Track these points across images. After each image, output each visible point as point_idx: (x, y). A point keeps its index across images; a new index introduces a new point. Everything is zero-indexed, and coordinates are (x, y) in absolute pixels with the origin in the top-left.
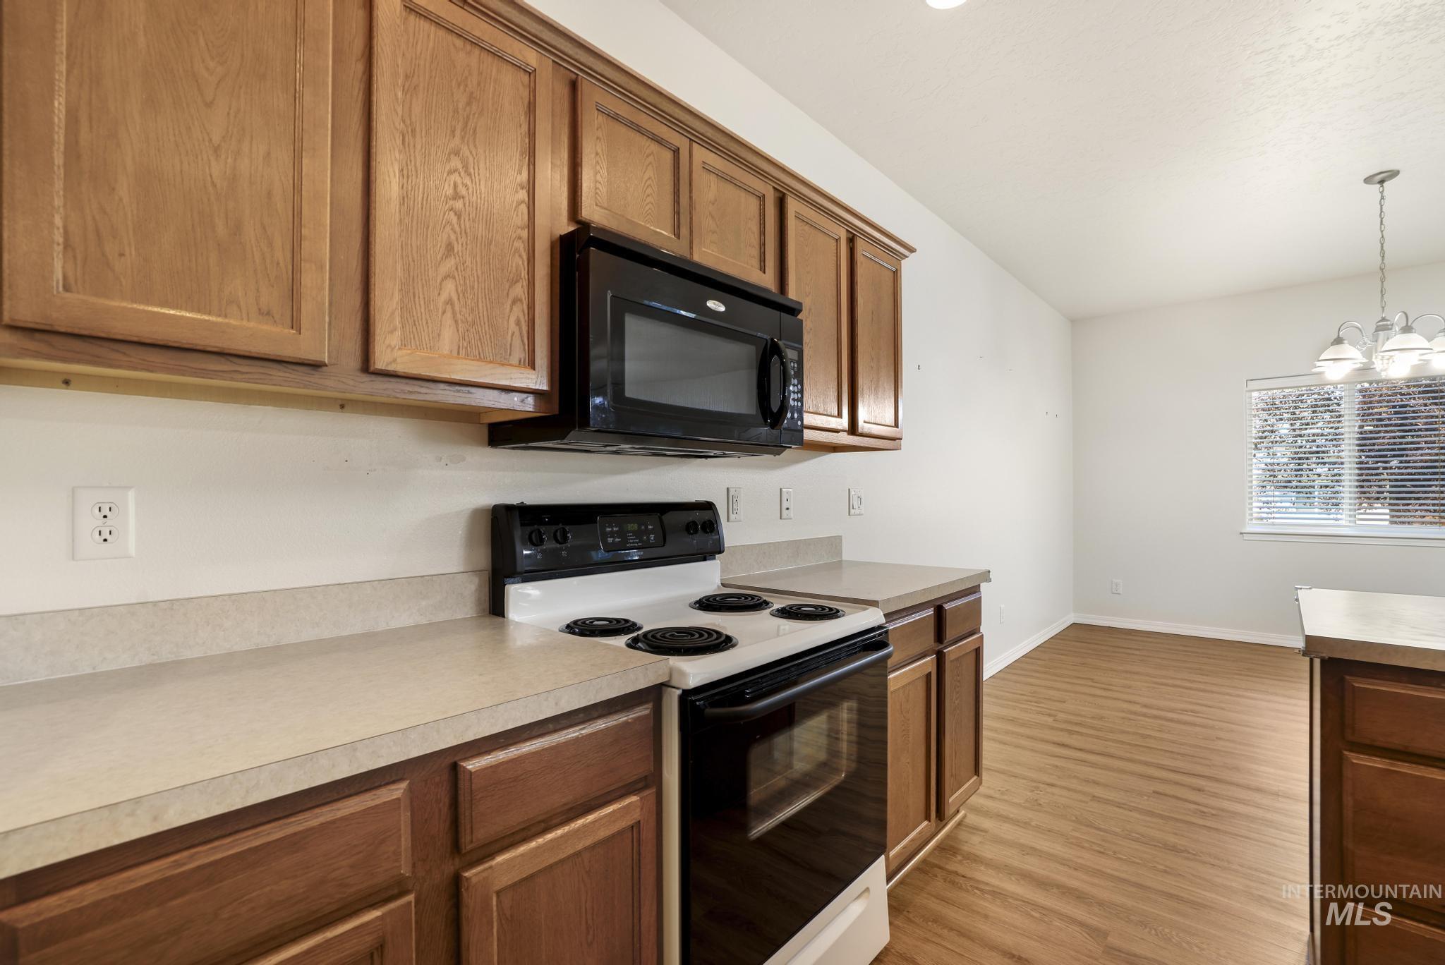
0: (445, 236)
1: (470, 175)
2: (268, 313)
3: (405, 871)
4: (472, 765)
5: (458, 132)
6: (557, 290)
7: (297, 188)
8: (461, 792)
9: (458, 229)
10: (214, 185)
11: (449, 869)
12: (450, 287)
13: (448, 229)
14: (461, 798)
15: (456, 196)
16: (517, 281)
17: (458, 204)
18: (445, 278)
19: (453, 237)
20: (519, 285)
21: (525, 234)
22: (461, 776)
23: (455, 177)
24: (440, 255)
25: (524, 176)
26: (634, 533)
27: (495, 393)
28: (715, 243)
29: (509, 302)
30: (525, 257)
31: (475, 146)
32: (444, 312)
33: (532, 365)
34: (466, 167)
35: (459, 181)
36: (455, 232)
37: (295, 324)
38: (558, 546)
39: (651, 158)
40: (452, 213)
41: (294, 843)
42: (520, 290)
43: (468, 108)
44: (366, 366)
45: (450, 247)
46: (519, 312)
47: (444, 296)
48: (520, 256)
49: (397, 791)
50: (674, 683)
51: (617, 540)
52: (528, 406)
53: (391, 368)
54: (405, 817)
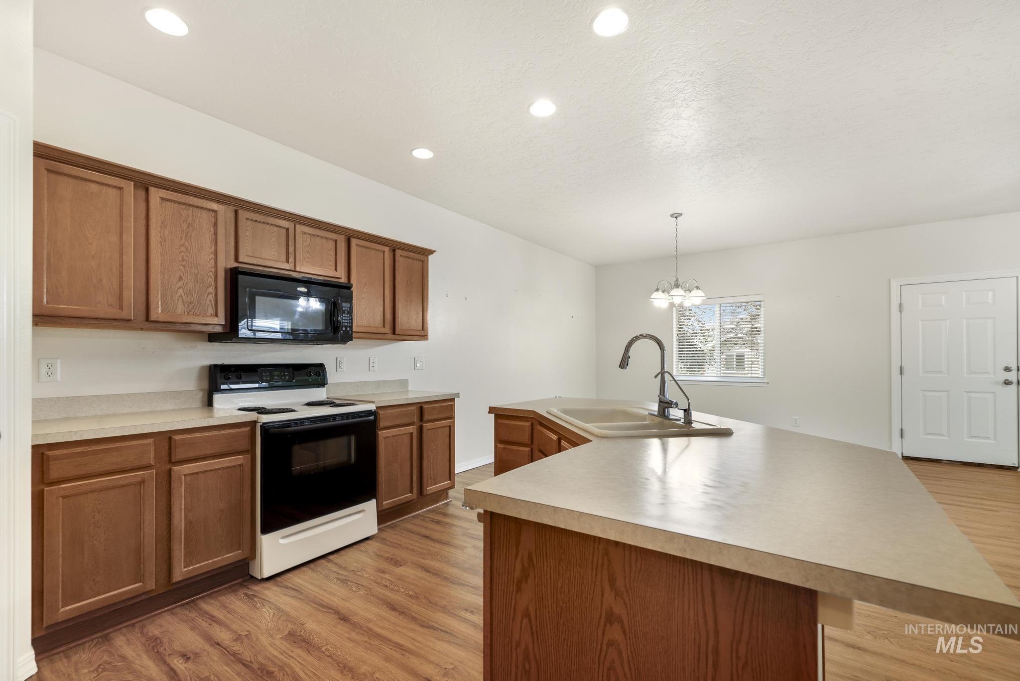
0: (179, 274)
1: (189, 252)
2: (111, 305)
3: (152, 463)
4: (177, 437)
5: (183, 239)
6: (229, 287)
7: (121, 265)
8: (172, 444)
9: (184, 272)
10: (92, 268)
11: (168, 467)
12: (181, 291)
13: (180, 271)
14: (172, 446)
15: (183, 260)
16: (210, 287)
17: (184, 263)
18: (179, 288)
19: (182, 274)
20: (211, 288)
21: (213, 270)
22: (172, 440)
23: (183, 253)
24: (176, 281)
25: (213, 249)
26: (277, 376)
27: (201, 326)
28: (309, 262)
29: (206, 294)
30: (213, 277)
31: (191, 242)
32: (178, 300)
33: (216, 315)
34: (187, 250)
35: (184, 255)
36: (183, 272)
37: (121, 308)
38: (238, 380)
39: (275, 234)
40: (181, 266)
41: (117, 449)
42: (211, 290)
43: (188, 229)
44: (147, 319)
45: (181, 278)
46: (211, 297)
47: (179, 294)
48: (211, 278)
49: (150, 441)
50: (259, 421)
51: (268, 378)
52: (219, 329)
53: (157, 320)
54: (152, 448)
